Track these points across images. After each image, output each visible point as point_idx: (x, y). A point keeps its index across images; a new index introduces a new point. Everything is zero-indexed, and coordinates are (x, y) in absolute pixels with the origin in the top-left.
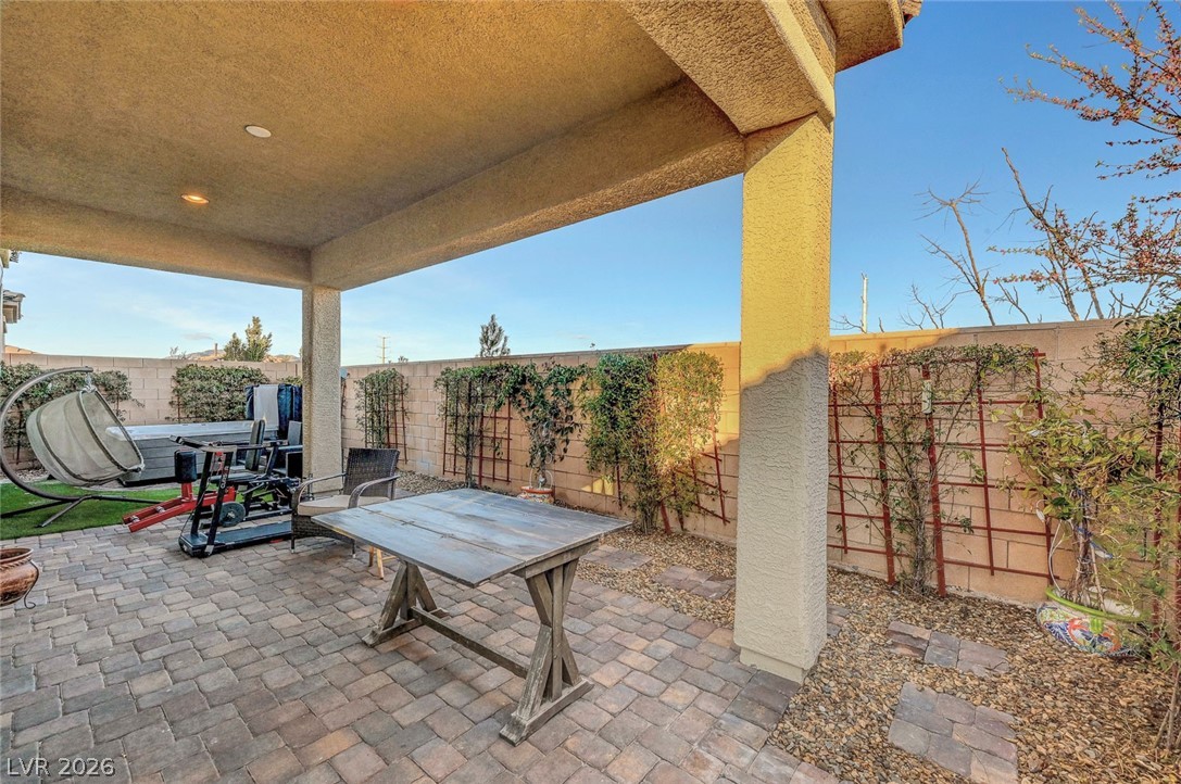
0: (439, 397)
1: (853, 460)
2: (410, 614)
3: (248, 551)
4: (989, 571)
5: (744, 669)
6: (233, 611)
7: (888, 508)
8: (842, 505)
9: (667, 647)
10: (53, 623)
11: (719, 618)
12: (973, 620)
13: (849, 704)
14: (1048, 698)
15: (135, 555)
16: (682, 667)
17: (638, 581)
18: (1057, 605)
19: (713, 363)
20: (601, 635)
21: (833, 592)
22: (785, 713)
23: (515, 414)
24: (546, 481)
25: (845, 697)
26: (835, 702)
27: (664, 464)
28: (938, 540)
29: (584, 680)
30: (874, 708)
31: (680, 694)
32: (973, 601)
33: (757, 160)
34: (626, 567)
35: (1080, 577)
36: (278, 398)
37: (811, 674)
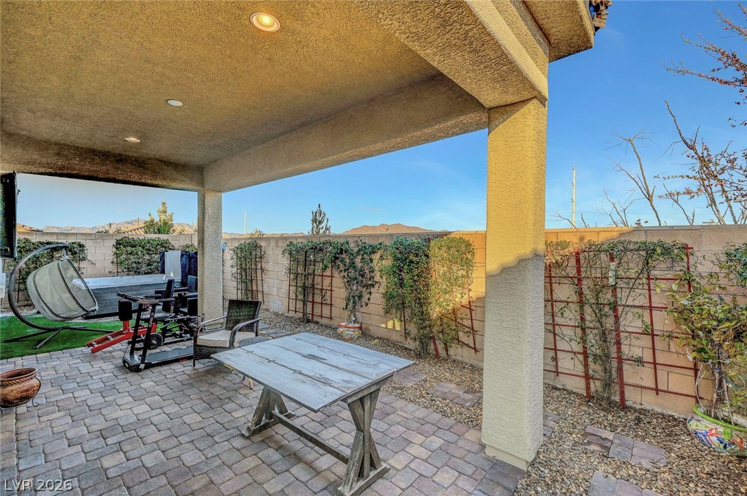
0: (285, 261)
1: (562, 314)
2: (271, 416)
3: (166, 367)
4: (655, 392)
5: (488, 459)
6: (159, 411)
7: (586, 348)
8: (555, 344)
9: (437, 442)
10: (50, 417)
11: (472, 421)
12: (643, 425)
13: (557, 486)
14: (692, 485)
15: (95, 369)
16: (447, 457)
17: (418, 393)
18: (701, 419)
19: (468, 245)
20: (394, 432)
21: (548, 403)
22: (515, 491)
23: (336, 274)
24: (356, 319)
25: (554, 481)
26: (548, 485)
27: (435, 312)
28: (620, 370)
29: (384, 465)
30: (573, 489)
31: (446, 476)
32: (643, 412)
33: (497, 126)
34: (409, 382)
35: (717, 400)
36: (181, 260)
37: (532, 464)
